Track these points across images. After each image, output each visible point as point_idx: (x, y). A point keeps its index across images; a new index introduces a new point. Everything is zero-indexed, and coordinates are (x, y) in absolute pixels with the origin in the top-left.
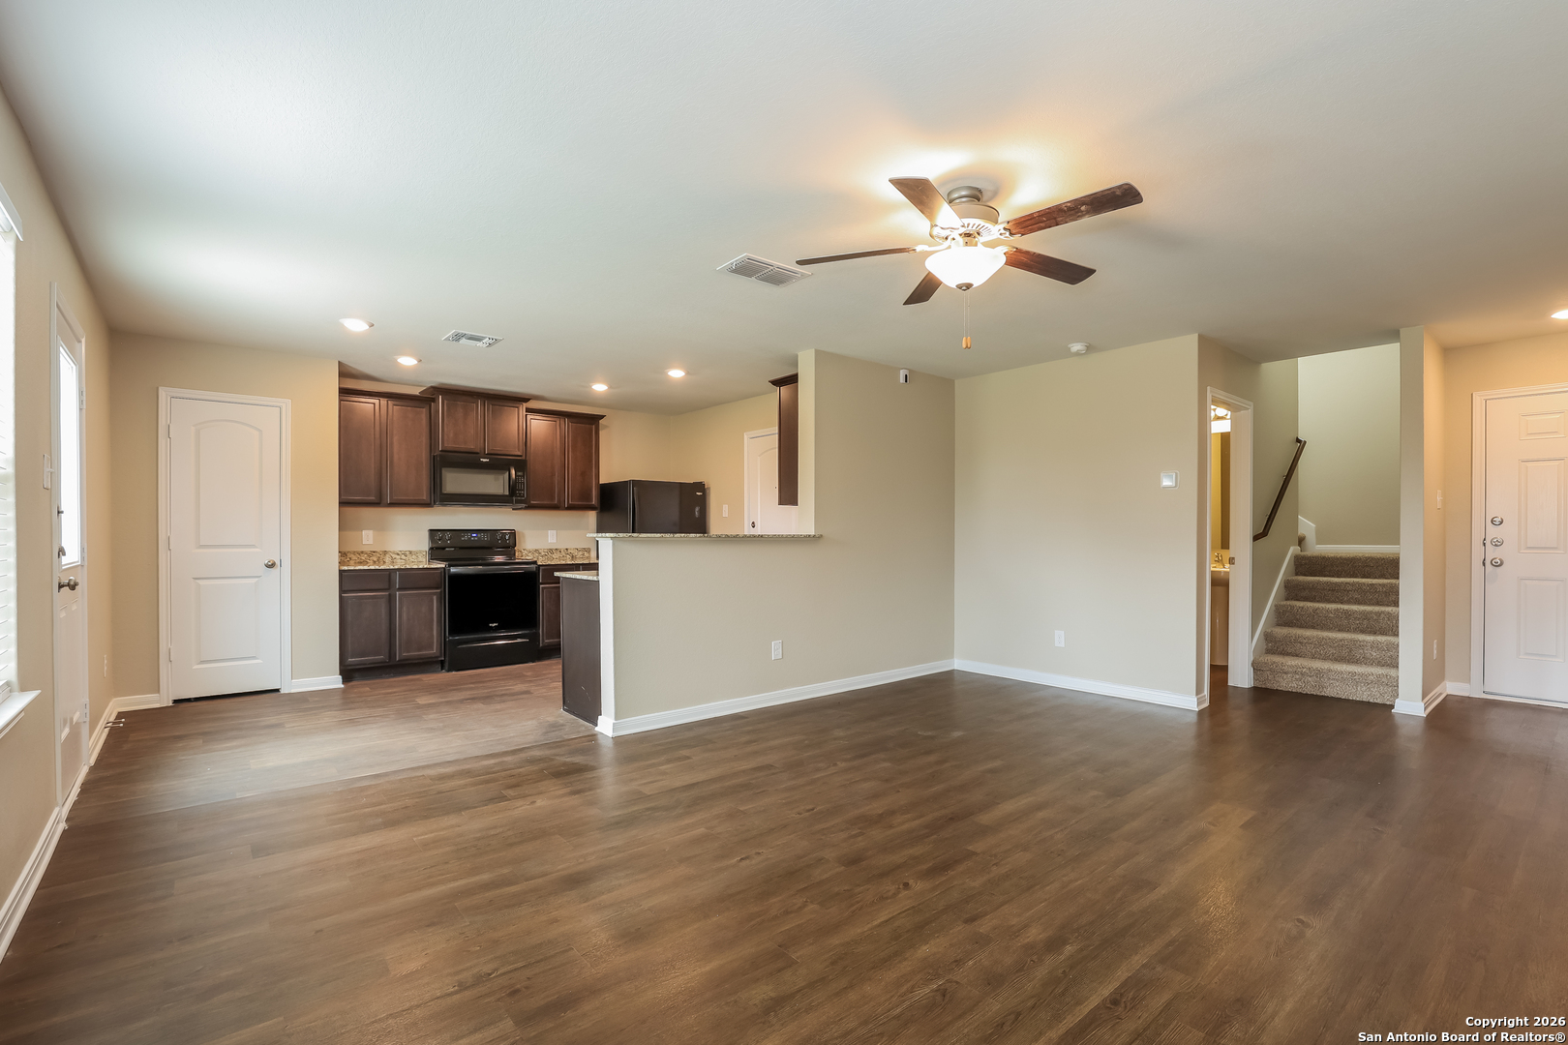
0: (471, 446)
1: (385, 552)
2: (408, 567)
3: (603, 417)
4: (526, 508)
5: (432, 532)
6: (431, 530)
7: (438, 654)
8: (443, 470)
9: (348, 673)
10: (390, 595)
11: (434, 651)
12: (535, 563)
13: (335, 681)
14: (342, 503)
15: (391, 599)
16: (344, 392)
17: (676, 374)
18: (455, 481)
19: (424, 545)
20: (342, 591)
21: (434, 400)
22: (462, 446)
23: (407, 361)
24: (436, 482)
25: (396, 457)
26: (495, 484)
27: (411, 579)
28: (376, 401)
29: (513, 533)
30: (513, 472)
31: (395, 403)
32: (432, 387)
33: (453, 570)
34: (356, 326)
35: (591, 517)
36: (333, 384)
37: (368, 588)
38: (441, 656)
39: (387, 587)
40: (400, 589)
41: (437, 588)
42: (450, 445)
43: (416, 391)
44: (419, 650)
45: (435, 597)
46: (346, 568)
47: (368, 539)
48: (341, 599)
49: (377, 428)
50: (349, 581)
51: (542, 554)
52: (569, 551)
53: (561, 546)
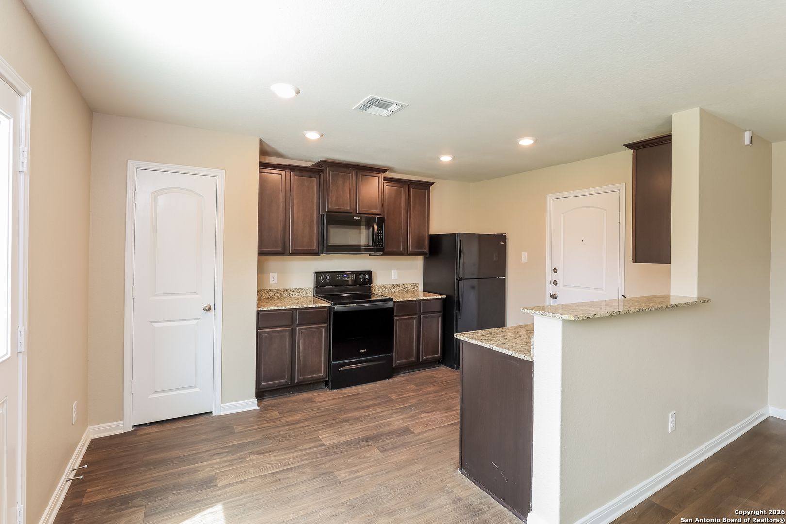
0: (348, 208)
1: (285, 290)
2: (305, 306)
3: (432, 184)
4: (382, 255)
5: (318, 274)
6: (316, 272)
7: (325, 377)
8: (329, 226)
9: (261, 394)
10: (292, 329)
11: (322, 374)
12: (391, 300)
13: (251, 404)
14: (260, 254)
15: (293, 333)
16: (263, 165)
17: (526, 142)
18: (339, 236)
19: (309, 283)
20: (258, 328)
21: (322, 171)
22: (342, 208)
23: (313, 136)
24: (323, 237)
25: (295, 216)
26: (363, 237)
27: (307, 316)
28: (283, 173)
29: (370, 273)
30: (375, 227)
31: (298, 173)
32: (322, 161)
33: (337, 308)
34: (285, 92)
35: (419, 261)
36: (255, 159)
37: (277, 324)
38: (326, 378)
39: (290, 324)
40: (299, 325)
41: (325, 323)
42: (333, 207)
43: (308, 165)
44: (312, 373)
45: (323, 330)
46: (261, 309)
47: (274, 280)
48: (258, 335)
49: (283, 194)
50: (264, 319)
51: (388, 288)
52: (405, 286)
53: (400, 282)
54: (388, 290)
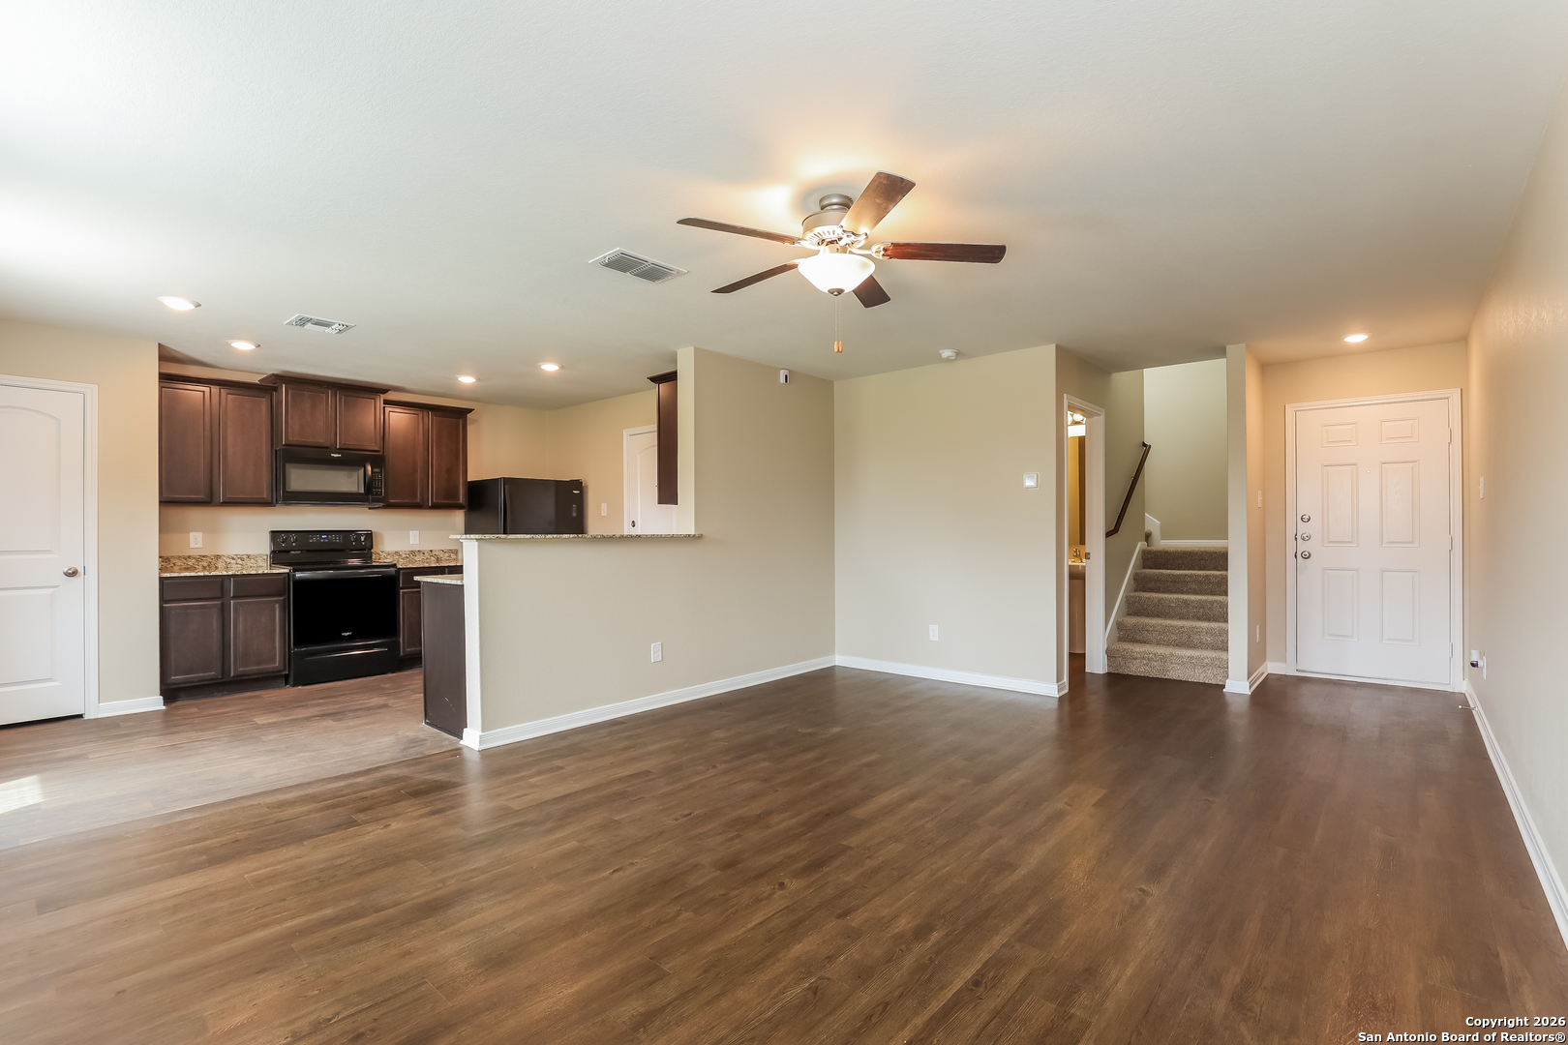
0: (321, 440)
1: (218, 557)
2: (245, 572)
3: (470, 411)
4: (384, 507)
5: (275, 534)
6: (272, 532)
7: (282, 668)
8: (287, 465)
9: (171, 692)
10: (222, 604)
11: (277, 664)
12: (394, 566)
13: (155, 703)
14: (166, 502)
15: (224, 610)
16: (165, 378)
17: (550, 368)
18: (300, 478)
19: (265, 548)
20: (163, 600)
21: (275, 389)
22: (310, 440)
23: (244, 346)
24: (278, 479)
25: (230, 452)
26: (348, 481)
27: (248, 586)
28: (207, 389)
29: (369, 535)
30: (369, 468)
31: (229, 391)
32: (274, 375)
33: (299, 575)
34: (179, 305)
35: (459, 517)
36: (152, 369)
37: (197, 597)
38: (285, 670)
39: (219, 595)
40: (234, 597)
41: (280, 595)
42: (295, 438)
43: (255, 379)
44: (259, 664)
45: (277, 605)
46: (168, 575)
47: (196, 542)
48: (162, 610)
49: (207, 419)
50: (169, 589)
51: (404, 556)
52: (434, 553)
53: (426, 548)
54: (403, 559)
